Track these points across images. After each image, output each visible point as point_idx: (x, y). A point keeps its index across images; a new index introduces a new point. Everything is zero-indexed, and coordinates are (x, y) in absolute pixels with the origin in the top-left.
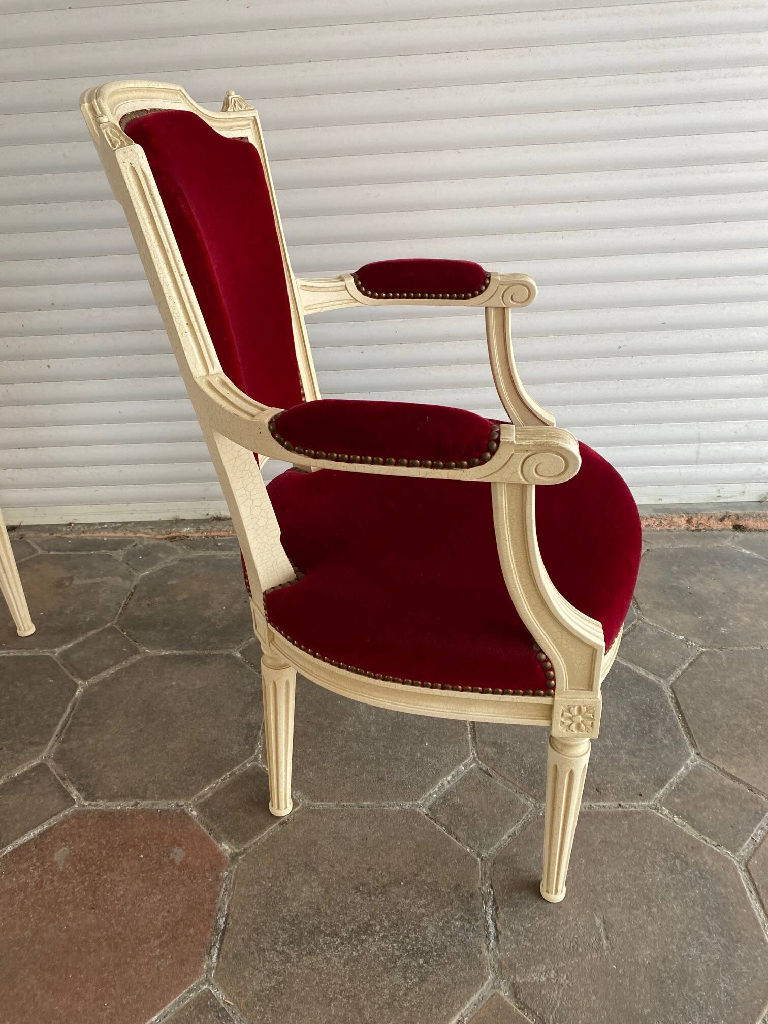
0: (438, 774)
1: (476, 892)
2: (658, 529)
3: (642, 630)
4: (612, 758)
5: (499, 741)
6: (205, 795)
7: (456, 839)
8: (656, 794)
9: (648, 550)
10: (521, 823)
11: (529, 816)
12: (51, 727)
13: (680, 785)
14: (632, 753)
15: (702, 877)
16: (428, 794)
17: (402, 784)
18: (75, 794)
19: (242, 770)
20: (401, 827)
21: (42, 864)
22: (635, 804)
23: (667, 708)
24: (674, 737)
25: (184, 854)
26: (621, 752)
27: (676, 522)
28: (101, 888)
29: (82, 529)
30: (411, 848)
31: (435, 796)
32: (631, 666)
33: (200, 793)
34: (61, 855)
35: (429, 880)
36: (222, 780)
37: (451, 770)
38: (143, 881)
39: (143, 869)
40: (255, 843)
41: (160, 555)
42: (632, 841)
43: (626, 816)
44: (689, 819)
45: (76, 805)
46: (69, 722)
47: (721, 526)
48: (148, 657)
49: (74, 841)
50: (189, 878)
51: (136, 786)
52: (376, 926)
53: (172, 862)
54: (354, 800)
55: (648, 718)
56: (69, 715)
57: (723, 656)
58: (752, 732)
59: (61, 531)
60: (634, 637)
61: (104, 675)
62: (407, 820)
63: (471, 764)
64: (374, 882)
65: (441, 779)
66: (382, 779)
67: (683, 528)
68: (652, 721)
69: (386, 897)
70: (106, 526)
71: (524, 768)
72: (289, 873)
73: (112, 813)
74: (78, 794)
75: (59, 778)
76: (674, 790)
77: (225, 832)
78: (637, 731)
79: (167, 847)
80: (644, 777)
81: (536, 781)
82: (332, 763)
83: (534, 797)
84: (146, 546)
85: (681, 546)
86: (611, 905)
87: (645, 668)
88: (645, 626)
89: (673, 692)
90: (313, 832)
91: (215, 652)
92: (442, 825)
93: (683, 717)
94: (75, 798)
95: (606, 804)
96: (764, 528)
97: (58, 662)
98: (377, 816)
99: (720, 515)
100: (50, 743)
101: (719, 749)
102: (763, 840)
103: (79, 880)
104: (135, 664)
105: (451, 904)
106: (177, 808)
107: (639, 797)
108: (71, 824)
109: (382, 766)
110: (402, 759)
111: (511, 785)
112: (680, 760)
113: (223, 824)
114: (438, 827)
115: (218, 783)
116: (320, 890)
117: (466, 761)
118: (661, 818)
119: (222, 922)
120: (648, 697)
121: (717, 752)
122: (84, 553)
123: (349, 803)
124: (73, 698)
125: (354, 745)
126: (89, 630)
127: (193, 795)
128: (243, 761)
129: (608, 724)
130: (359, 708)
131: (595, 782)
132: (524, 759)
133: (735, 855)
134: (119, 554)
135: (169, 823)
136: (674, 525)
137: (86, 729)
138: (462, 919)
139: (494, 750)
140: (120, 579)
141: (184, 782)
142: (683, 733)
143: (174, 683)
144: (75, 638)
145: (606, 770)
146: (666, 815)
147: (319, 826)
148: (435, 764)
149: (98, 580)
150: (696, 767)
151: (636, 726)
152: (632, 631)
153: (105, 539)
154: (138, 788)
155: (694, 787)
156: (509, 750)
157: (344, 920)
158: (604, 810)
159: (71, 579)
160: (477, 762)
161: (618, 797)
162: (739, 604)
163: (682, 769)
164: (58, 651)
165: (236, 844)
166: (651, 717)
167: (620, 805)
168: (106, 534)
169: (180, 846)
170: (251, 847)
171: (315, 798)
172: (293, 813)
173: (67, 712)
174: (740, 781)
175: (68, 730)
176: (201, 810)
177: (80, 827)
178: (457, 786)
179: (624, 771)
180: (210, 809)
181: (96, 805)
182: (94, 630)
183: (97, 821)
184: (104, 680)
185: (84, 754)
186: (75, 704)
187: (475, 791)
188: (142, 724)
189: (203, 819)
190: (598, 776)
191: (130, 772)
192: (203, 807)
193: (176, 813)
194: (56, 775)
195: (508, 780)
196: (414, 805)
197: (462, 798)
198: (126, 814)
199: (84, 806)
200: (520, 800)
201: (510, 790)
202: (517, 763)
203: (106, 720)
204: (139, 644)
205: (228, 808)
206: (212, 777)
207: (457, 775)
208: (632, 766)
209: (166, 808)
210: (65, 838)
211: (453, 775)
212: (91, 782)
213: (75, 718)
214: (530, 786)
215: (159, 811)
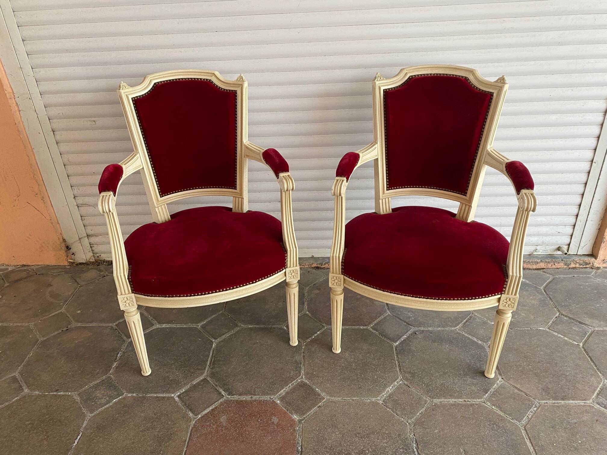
0: (386, 386)
1: (408, 437)
3: (474, 319)
4: (464, 380)
5: (412, 371)
6: (282, 394)
7: (397, 414)
8: (484, 396)
10: (425, 408)
11: (428, 405)
12: (205, 362)
13: (495, 393)
14: (472, 378)
15: (506, 432)
17: (370, 390)
18: (223, 393)
19: (296, 383)
20: (372, 409)
21: (216, 423)
22: (475, 400)
25: (278, 420)
28: (244, 433)
30: (377, 418)
31: (385, 396)
32: (470, 337)
33: (280, 393)
34: (223, 419)
35: (387, 432)
37: (391, 384)
38: (262, 430)
39: (261, 426)
40: (308, 415)
42: (474, 417)
43: (471, 405)
44: (499, 407)
45: (225, 398)
46: (213, 359)
48: (243, 328)
49: (228, 413)
50: (282, 429)
52: (366, 451)
53: (273, 423)
54: (350, 397)
55: (479, 362)
56: (212, 356)
57: (513, 332)
58: (526, 369)
60: (471, 323)
61: (223, 337)
62: (374, 406)
63: (400, 382)
64: (363, 432)
65: (387, 388)
66: (360, 388)
69: (369, 439)
71: (424, 383)
72: (326, 428)
73: (242, 401)
74: (224, 392)
75: (215, 386)
76: (492, 394)
77: (294, 410)
78: (474, 368)
79: (269, 416)
80: (479, 388)
81: (430, 390)
82: (337, 380)
83: (430, 397)
86: (467, 444)
87: (477, 338)
88: (475, 317)
90: (333, 411)
91: (274, 326)
92: (390, 409)
94: (223, 394)
95: (462, 400)
96: (531, 268)
97: (201, 331)
98: (360, 404)
100: (207, 369)
101: (512, 376)
102: (532, 417)
103: (234, 430)
104: (238, 332)
105: (397, 442)
106: (271, 399)
107: (476, 397)
108: (225, 405)
109: (360, 382)
110: (368, 379)
111: (419, 391)
112: (494, 381)
113: (292, 407)
114: (388, 409)
115: (287, 388)
116: (340, 436)
117: (397, 380)
118: (487, 407)
119: (300, 448)
120: (478, 351)
121: (511, 378)
123: (347, 398)
124: (212, 348)
125: (346, 372)
126: (212, 315)
127: (277, 393)
128: (296, 378)
129: (461, 364)
131: (457, 390)
132: (424, 379)
133: (519, 423)
135: (268, 406)
137: (221, 363)
138: (403, 448)
139: (410, 375)
141: (271, 388)
143: (258, 341)
144: (206, 319)
145: (461, 385)
146: (489, 406)
147: (335, 408)
148: (384, 382)
150: (502, 384)
151: (473, 365)
152: (470, 319)
154: (251, 390)
155: (501, 393)
157: (352, 448)
158: (461, 403)
160: (403, 381)
161: (467, 397)
162: (520, 307)
163: (495, 385)
165: (300, 416)
167: (468, 401)
169: (275, 416)
170: (307, 417)
171: (331, 396)
172: (323, 403)
173: (211, 355)
174: (521, 391)
175: (213, 363)
176: (281, 401)
177: (229, 407)
178: (395, 392)
179: (469, 386)
180: (285, 400)
181: (234, 398)
182: (214, 314)
183: (236, 405)
184: (225, 339)
185: (223, 374)
186: (214, 350)
187: (403, 394)
188: (247, 361)
189: (283, 404)
190: (458, 387)
191: (246, 383)
192: (282, 399)
193: (271, 402)
194: (212, 384)
195: (417, 389)
196: (376, 399)
197: (397, 397)
198: (248, 402)
199: (228, 398)
200: (423, 398)
201: (419, 393)
202: (421, 381)
203: (230, 359)
204: (238, 322)
205: (293, 399)
206: (284, 386)
207: (394, 386)
208: (473, 383)
209: (265, 399)
210: (224, 412)
211: (392, 386)
212: (229, 387)
213: (215, 357)
214: (427, 392)
215: (263, 401)
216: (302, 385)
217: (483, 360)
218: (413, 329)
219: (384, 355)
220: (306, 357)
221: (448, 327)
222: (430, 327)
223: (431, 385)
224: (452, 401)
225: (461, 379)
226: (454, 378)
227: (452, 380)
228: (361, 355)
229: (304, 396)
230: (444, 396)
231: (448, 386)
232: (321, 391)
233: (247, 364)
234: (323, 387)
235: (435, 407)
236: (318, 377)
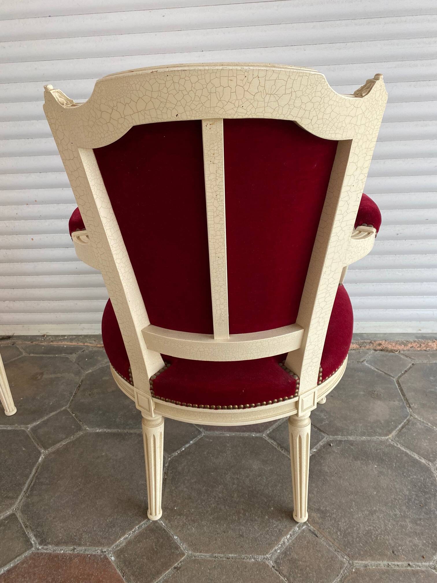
0: (280, 533)
2: (419, 349)
3: (414, 424)
4: (401, 525)
5: (322, 508)
6: (121, 544)
8: (434, 557)
9: (413, 364)
10: (340, 576)
11: (346, 571)
12: (20, 485)
14: (414, 522)
16: (274, 549)
17: (256, 540)
18: (33, 540)
19: (146, 524)
22: (420, 564)
26: (406, 520)
27: (430, 345)
29: (51, 339)
31: (279, 551)
32: (408, 451)
33: (118, 542)
36: (133, 532)
37: (289, 531)
41: (99, 358)
43: (414, 574)
45: (33, 549)
46: (34, 481)
48: (87, 433)
49: (30, 578)
51: (74, 534)
54: (223, 553)
55: (423, 494)
56: (34, 475)
59: (38, 340)
60: (409, 429)
61: (58, 445)
62: (260, 571)
65: (282, 538)
66: (242, 536)
67: (435, 349)
68: (427, 496)
70: (66, 337)
71: (340, 530)
73: (57, 556)
74: (35, 539)
75: (23, 526)
77: (133, 575)
78: (417, 504)
80: (425, 542)
81: (349, 542)
82: (208, 521)
83: (348, 555)
84: (90, 352)
85: (435, 362)
87: (418, 454)
88: (415, 421)
90: (194, 578)
91: (132, 431)
92: (284, 576)
94: (33, 542)
95: (399, 563)
97: (30, 435)
98: (239, 566)
100: (20, 498)
104: (79, 438)
106: (102, 554)
107: (422, 558)
108: (29, 563)
109: (242, 525)
110: (255, 520)
111: (331, 544)
113: (132, 569)
114: (282, 578)
115: (130, 534)
117: (299, 524)
120: (421, 476)
122: (51, 356)
123: (220, 555)
124: (38, 463)
125: (223, 507)
126: (51, 412)
127: (113, 543)
129: (396, 497)
130: (226, 478)
131: (390, 545)
132: (340, 523)
134: (73, 357)
135: (95, 566)
136: (429, 347)
137: (44, 487)
139: (318, 515)
140: (73, 375)
141: (107, 532)
143: (104, 454)
144: (41, 417)
145: (397, 535)
147: (199, 574)
148: (278, 525)
149: (59, 375)
151: (415, 499)
152: (407, 424)
153: (65, 346)
156: (329, 516)
158: (398, 568)
159: (42, 374)
161: (407, 558)
164: (30, 426)
166: (426, 493)
167: (409, 565)
168: (66, 343)
171: (195, 550)
172: (181, 562)
173: (33, 473)
175: (32, 488)
176: (118, 556)
177: (35, 566)
178: (294, 544)
179: (410, 537)
180: (124, 555)
181: (47, 549)
182: (54, 412)
183: (47, 562)
184: (58, 450)
185: (41, 507)
186: (38, 467)
187: (306, 549)
188: (81, 485)
189: (119, 564)
190: (392, 540)
191: (71, 523)
192: (119, 554)
193: (101, 558)
194: (21, 523)
195: (329, 540)
196: (264, 558)
197: (298, 554)
198: (66, 557)
199: (38, 549)
200: (338, 557)
201: (331, 549)
202: (335, 527)
203: (58, 481)
204: (83, 423)
205: (136, 555)
206: (126, 530)
207: (294, 534)
208: (416, 533)
209: (94, 553)
210: (25, 575)
211: (290, 534)
212: (45, 530)
213: (37, 478)
214: (345, 546)
215: (89, 556)
216: (155, 529)
218: (326, 439)
219: (282, 480)
220: (167, 480)
221: (377, 435)
222: (351, 435)
223: (351, 534)
224: (383, 564)
225: (397, 524)
226: (386, 522)
227: (383, 526)
228: (248, 480)
229: (153, 549)
230: (371, 555)
231: (377, 536)
232: (181, 540)
233: (81, 490)
234: (185, 533)
235: (356, 575)
236: (180, 515)
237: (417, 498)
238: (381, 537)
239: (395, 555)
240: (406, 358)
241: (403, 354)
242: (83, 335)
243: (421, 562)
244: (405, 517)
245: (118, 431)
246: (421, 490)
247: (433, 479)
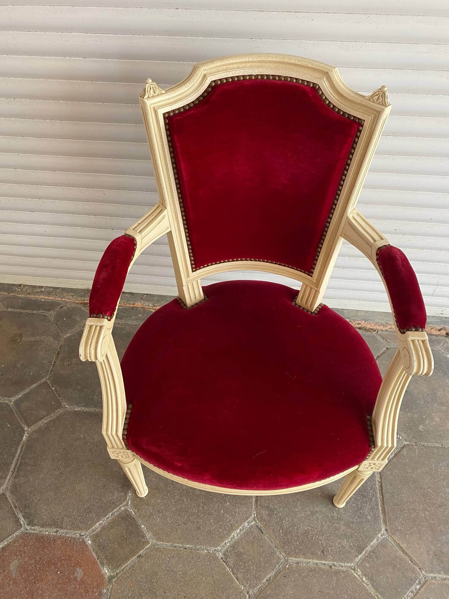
0: (232, 528)
4: (335, 527)
6: (96, 529)
7: (237, 578)
8: (356, 559)
9: (387, 348)
11: (280, 566)
12: (8, 465)
13: (371, 553)
16: (224, 542)
17: (210, 533)
18: (22, 520)
19: (118, 512)
20: (206, 567)
21: (3, 571)
22: (343, 564)
23: (375, 490)
24: (374, 514)
25: (82, 574)
28: (36, 593)
29: (28, 291)
30: (210, 584)
31: (228, 544)
33: (94, 527)
34: (14, 565)
36: (107, 518)
37: (240, 525)
38: (59, 590)
39: (60, 581)
40: (123, 570)
41: (78, 318)
42: (336, 593)
43: (336, 573)
44: (370, 579)
45: (23, 529)
46: (19, 461)
47: (438, 333)
48: (67, 411)
49: (21, 556)
50: (85, 591)
51: (57, 517)
53: (75, 578)
54: (182, 543)
56: (20, 454)
58: (421, 516)
59: (15, 291)
61: (39, 424)
62: (210, 562)
63: (252, 522)
65: (233, 532)
66: (199, 528)
71: (282, 529)
72: (141, 595)
73: (43, 537)
74: (23, 520)
75: (13, 507)
76: (367, 556)
77: (106, 558)
79: (73, 567)
80: (352, 544)
81: (288, 540)
82: (172, 512)
83: (285, 552)
84: (68, 308)
89: (381, 478)
92: (230, 567)
93: (383, 498)
94: (22, 523)
95: (325, 562)
97: (13, 409)
98: (194, 557)
99: (439, 328)
100: (8, 478)
101: (399, 528)
103: (24, 586)
104: (60, 417)
106: (80, 537)
107: (346, 559)
108: (20, 542)
109: (200, 518)
110: (212, 514)
111: (273, 541)
112: (374, 534)
113: (105, 553)
114: (228, 568)
115: (104, 520)
117: (249, 519)
118: (356, 578)
121: (398, 530)
122: (29, 311)
123: (179, 545)
124: (22, 441)
125: (185, 500)
126: (32, 384)
127: (89, 529)
128: (120, 505)
131: (322, 545)
132: (284, 522)
134: (51, 315)
135: (75, 548)
137: (29, 468)
139: (267, 512)
140: (52, 339)
141: (84, 518)
142: (381, 511)
143: (82, 436)
144: (22, 389)
145: (330, 536)
147: (160, 561)
148: (231, 520)
149: (38, 338)
150: (383, 539)
154: (58, 519)
155: (379, 556)
156: (276, 514)
158: (324, 567)
159: (21, 335)
160: (256, 521)
161: (333, 558)
162: (436, 405)
163: (375, 541)
164: (13, 399)
165: (112, 569)
166: (364, 496)
168: (43, 297)
169: (80, 567)
170: (120, 571)
171: (159, 539)
172: (146, 550)
173: (18, 452)
174: (407, 554)
175: (19, 468)
176: (94, 541)
177: (25, 546)
178: (242, 538)
179: (340, 539)
180: (99, 540)
181: (34, 530)
182: (34, 383)
183: (34, 542)
184: (40, 428)
185: (28, 489)
186: (23, 446)
187: (251, 544)
188: (62, 468)
189: (94, 547)
190: (325, 540)
191: (54, 506)
192: (95, 538)
193: (80, 542)
194: (11, 503)
195: (272, 537)
196: (215, 550)
197: (244, 548)
198: (51, 539)
199: (27, 529)
200: (277, 553)
201: (272, 544)
202: (278, 524)
203: (41, 463)
204: (62, 399)
205: (109, 541)
206: (101, 516)
207: (243, 529)
208: (346, 535)
209: (74, 536)
210: (17, 553)
211: (240, 529)
212: (31, 512)
213: (23, 458)
214: (284, 544)
215: (70, 539)
216: (126, 517)
217: (367, 495)
223: (291, 533)
224: (312, 562)
225: (332, 526)
226: (324, 523)
227: (319, 527)
229: (123, 537)
230: (304, 554)
231: (313, 536)
232: (147, 529)
233: (61, 473)
234: (151, 523)
235: (288, 571)
236: (148, 505)
237: (355, 501)
238: (316, 537)
239: (324, 555)
240: (382, 340)
241: (380, 335)
242: (60, 288)
243: (344, 563)
244: (340, 519)
245: (95, 410)
246: (361, 493)
247: (374, 483)
